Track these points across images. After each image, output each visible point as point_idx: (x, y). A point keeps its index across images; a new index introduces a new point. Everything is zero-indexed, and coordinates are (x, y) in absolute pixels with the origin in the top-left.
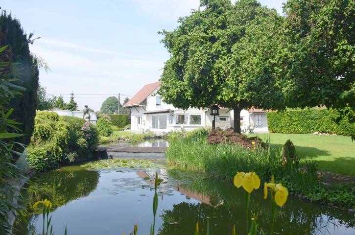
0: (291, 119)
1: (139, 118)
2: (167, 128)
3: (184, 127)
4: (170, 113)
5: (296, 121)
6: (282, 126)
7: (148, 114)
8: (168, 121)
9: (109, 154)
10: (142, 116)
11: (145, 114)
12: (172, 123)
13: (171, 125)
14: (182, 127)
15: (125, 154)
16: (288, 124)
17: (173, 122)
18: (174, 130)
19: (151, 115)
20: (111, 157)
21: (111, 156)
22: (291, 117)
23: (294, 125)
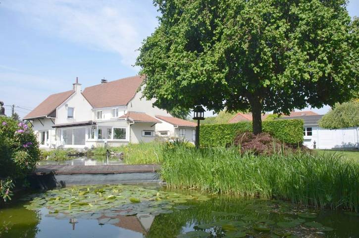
0: (223, 133)
1: (44, 133)
2: (86, 143)
3: (108, 142)
4: (91, 126)
5: (228, 134)
6: (213, 140)
7: (58, 127)
8: (87, 136)
9: (58, 178)
10: (49, 131)
11: (53, 127)
12: (93, 137)
13: (91, 140)
14: (106, 142)
15: (89, 177)
16: (219, 137)
17: (95, 137)
18: (95, 145)
19: (62, 129)
20: (63, 185)
21: (61, 182)
22: (223, 130)
23: (226, 138)
